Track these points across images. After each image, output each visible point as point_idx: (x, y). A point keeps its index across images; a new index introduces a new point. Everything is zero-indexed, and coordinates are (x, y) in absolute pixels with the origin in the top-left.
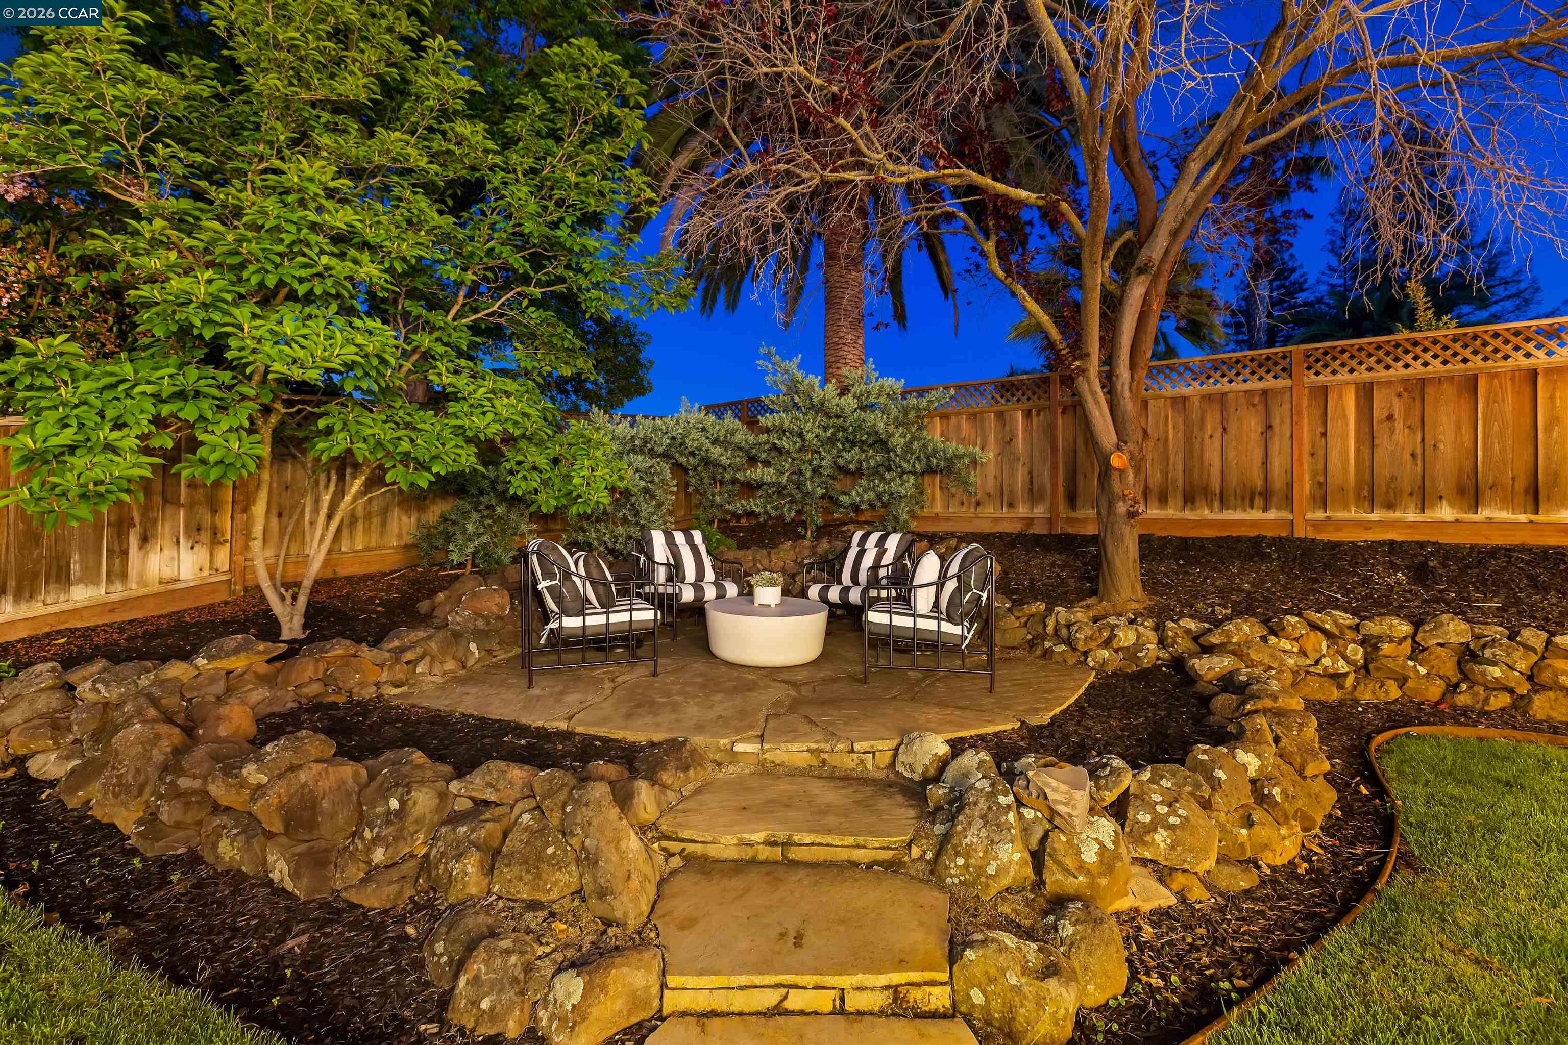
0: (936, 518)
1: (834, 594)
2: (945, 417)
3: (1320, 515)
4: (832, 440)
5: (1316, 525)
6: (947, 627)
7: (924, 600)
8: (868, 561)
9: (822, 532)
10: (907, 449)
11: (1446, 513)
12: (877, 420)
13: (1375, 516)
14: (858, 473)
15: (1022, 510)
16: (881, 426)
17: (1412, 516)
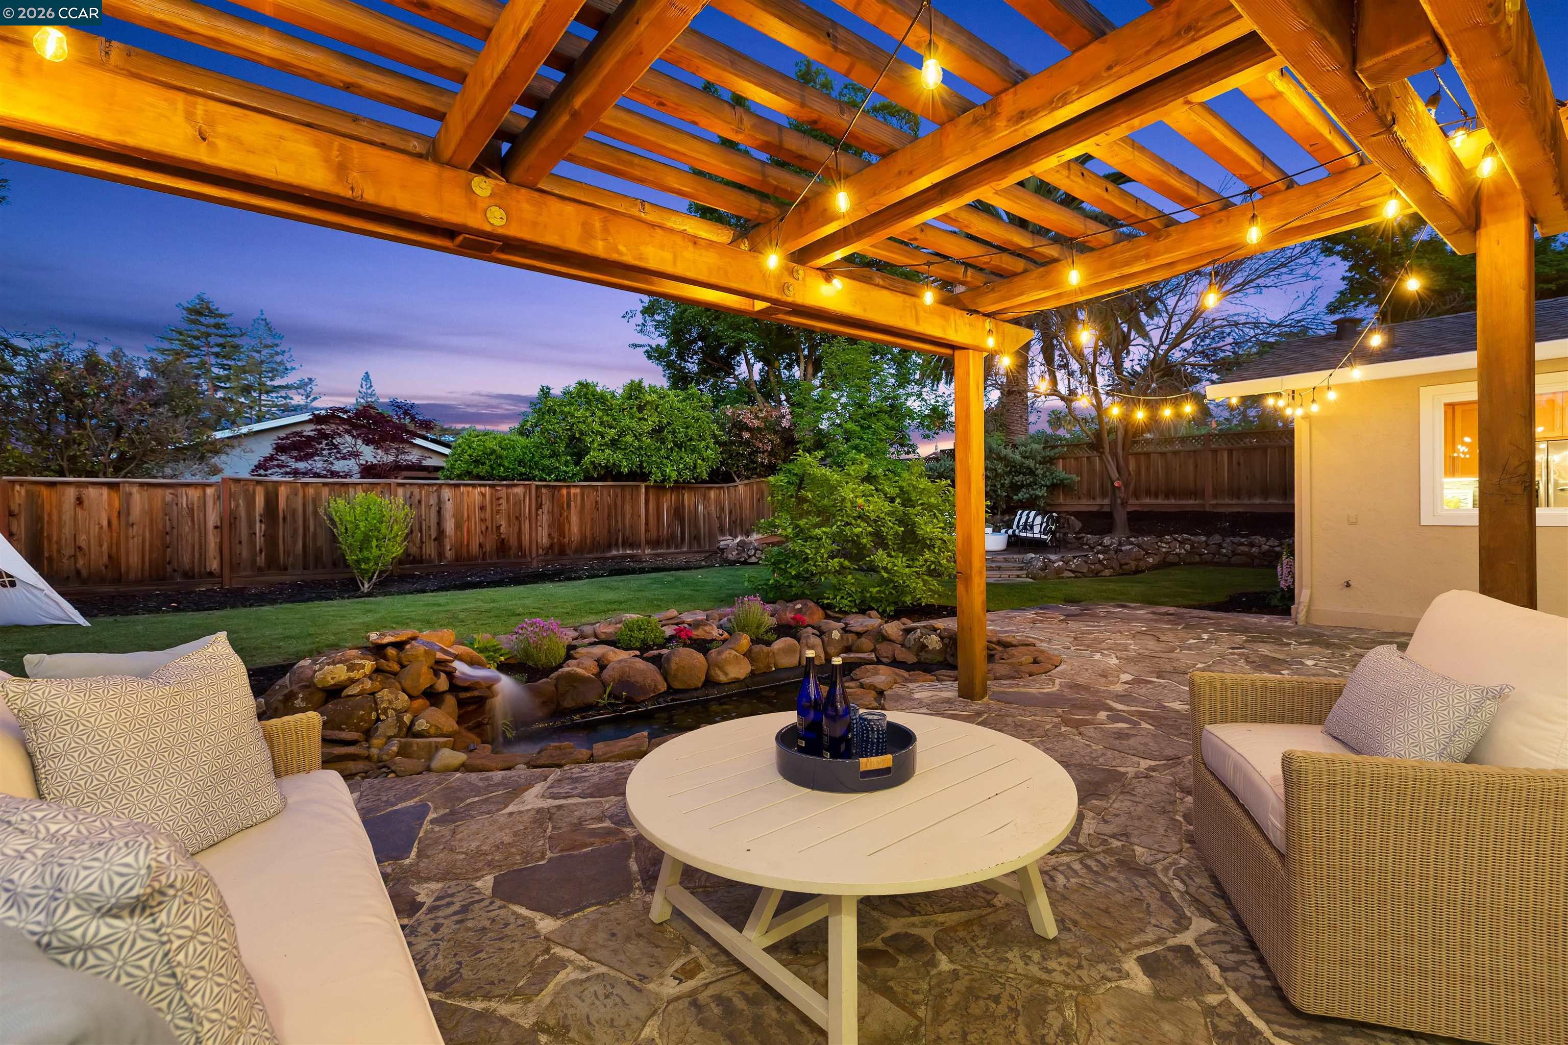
0: (1060, 505)
1: (1010, 532)
2: (1063, 459)
3: (1214, 502)
4: (1010, 472)
5: (1213, 506)
6: (1043, 536)
7: (1036, 529)
8: (1023, 520)
9: (1004, 513)
10: (1044, 475)
11: (1257, 501)
12: (1030, 463)
13: (1233, 502)
14: (1022, 486)
15: (1099, 501)
16: (1032, 465)
17: (1246, 502)
